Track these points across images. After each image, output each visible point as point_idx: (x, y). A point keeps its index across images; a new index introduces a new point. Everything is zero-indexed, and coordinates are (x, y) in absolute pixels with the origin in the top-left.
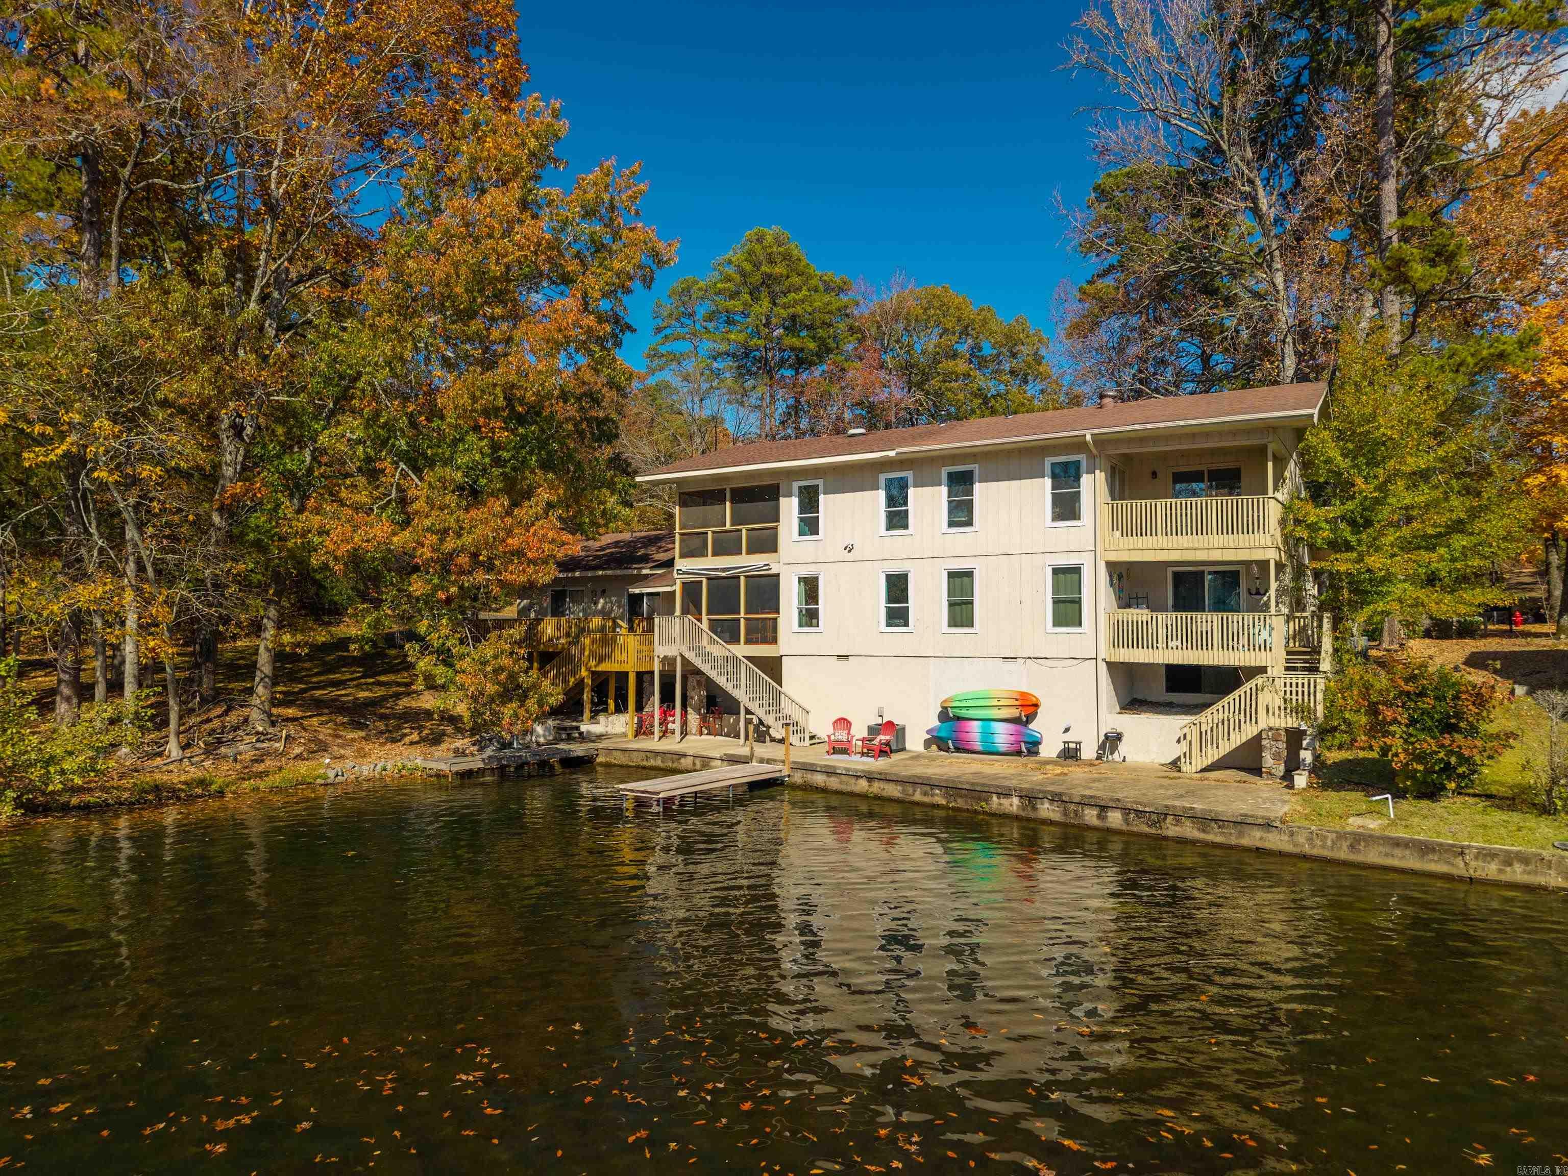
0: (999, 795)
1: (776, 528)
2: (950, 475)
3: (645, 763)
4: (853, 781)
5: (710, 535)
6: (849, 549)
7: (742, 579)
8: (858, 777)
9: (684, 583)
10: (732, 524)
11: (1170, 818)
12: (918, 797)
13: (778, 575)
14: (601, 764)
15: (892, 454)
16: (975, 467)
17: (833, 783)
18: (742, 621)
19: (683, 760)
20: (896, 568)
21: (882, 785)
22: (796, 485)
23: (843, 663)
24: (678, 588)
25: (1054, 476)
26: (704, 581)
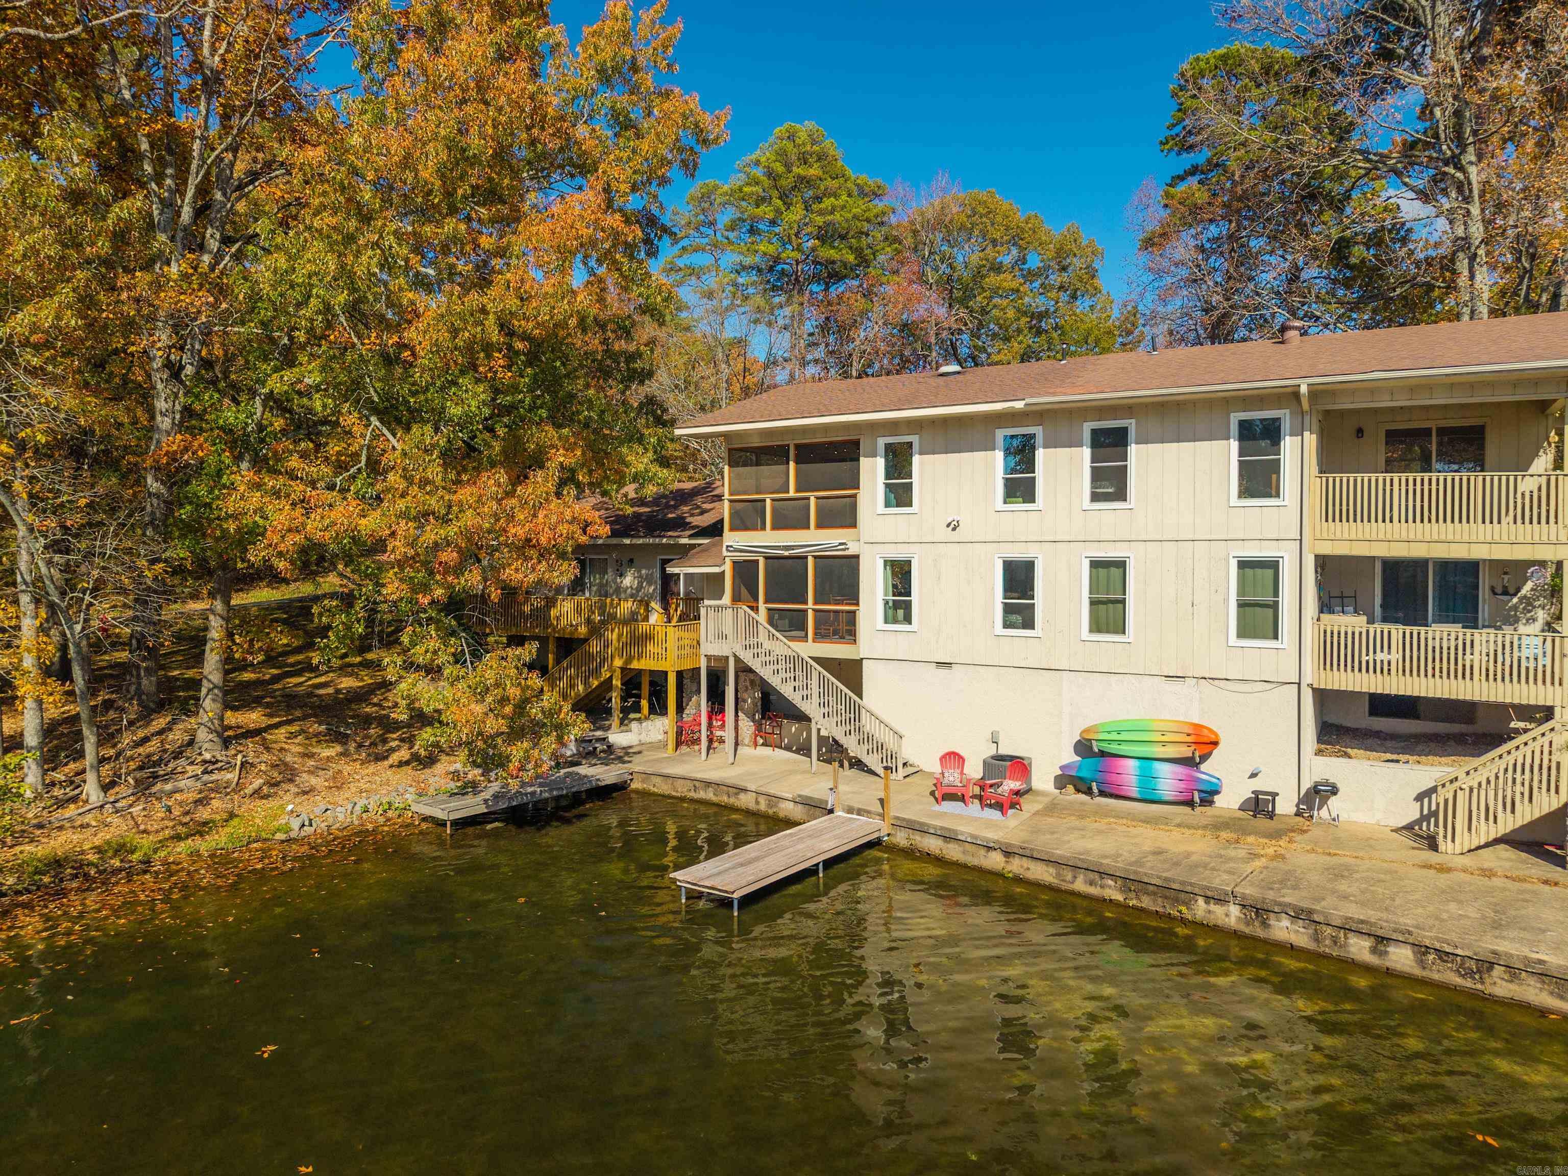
0: (1208, 899)
1: (854, 496)
2: (1094, 432)
3: (692, 795)
4: (982, 852)
5: (768, 502)
6: (954, 526)
7: (810, 560)
8: (989, 848)
9: (735, 563)
10: (798, 490)
11: (1498, 971)
12: (1080, 885)
13: (857, 557)
14: (637, 791)
15: (1019, 405)
16: (1131, 424)
17: (954, 852)
18: (810, 612)
19: (742, 796)
20: (1018, 553)
21: (1026, 862)
22: (881, 442)
23: (943, 672)
24: (727, 568)
25: (1242, 438)
26: (762, 561)
